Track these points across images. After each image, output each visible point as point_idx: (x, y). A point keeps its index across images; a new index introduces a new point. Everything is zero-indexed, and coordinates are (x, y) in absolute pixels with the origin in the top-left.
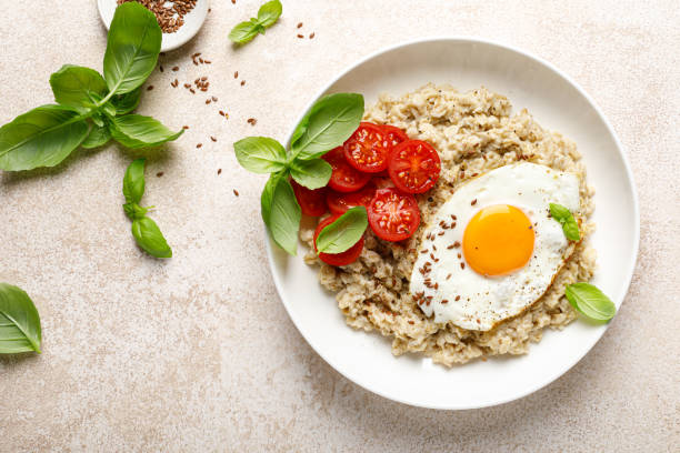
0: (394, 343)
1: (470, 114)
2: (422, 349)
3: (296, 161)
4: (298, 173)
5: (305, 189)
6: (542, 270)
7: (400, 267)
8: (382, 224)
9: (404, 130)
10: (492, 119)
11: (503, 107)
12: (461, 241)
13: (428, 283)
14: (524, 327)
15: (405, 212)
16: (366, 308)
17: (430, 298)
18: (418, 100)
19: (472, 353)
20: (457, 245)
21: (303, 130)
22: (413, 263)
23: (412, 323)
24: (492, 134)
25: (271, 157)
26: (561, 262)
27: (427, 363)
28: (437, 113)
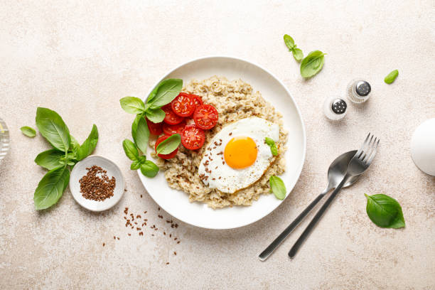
0: (190, 196)
1: (233, 92)
2: (202, 200)
3: (149, 109)
4: (150, 115)
5: (152, 123)
6: (260, 167)
7: (195, 162)
8: (187, 141)
9: (201, 97)
10: (242, 95)
11: (248, 90)
12: (223, 151)
13: (207, 170)
14: (250, 193)
15: (198, 136)
16: (178, 179)
17: (207, 177)
18: (208, 84)
19: (226, 203)
20: (221, 153)
21: (154, 95)
22: (200, 160)
23: (198, 188)
24: (242, 102)
25: (138, 106)
26: (269, 164)
27: (205, 206)
28: (217, 90)
